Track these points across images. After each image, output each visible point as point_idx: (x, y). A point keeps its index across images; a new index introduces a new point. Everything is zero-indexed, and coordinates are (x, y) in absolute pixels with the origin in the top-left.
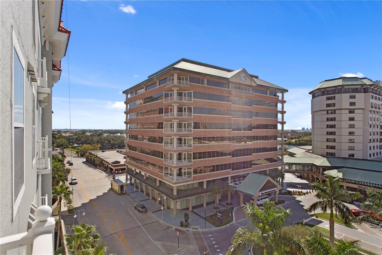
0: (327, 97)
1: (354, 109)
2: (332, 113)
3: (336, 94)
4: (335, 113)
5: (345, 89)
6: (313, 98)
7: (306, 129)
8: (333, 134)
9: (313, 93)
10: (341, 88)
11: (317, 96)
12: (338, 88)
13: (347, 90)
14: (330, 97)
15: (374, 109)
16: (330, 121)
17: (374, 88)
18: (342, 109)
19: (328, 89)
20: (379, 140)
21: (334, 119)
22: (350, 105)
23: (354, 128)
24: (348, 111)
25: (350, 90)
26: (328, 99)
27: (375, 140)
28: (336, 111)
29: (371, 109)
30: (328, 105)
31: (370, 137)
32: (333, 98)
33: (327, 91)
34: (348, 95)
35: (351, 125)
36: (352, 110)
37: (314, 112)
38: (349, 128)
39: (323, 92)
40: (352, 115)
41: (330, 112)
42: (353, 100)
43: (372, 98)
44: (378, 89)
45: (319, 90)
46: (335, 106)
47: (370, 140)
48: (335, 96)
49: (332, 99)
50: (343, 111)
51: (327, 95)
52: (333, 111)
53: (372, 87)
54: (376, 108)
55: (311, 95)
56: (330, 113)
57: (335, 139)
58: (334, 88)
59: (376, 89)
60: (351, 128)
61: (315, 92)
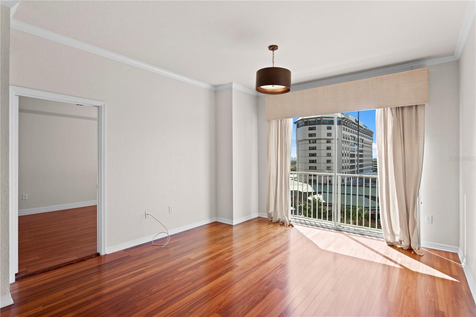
0: (309, 127)
1: (330, 139)
2: (313, 143)
3: (316, 125)
4: (316, 143)
5: (323, 121)
6: (298, 127)
7: (294, 158)
8: (315, 162)
9: (298, 123)
10: (320, 119)
11: (301, 126)
12: (318, 119)
13: (325, 121)
14: (311, 127)
15: (345, 140)
16: (312, 150)
17: (345, 121)
18: (321, 139)
19: (310, 120)
20: (349, 167)
21: (314, 148)
22: (328, 136)
23: (331, 156)
24: (325, 141)
25: (327, 121)
26: (310, 129)
27: (347, 167)
28: (317, 140)
29: (343, 139)
30: (310, 135)
31: (343, 165)
32: (314, 128)
33: (309, 121)
34: (325, 126)
35: (328, 153)
36: (330, 140)
37: (299, 141)
38: (327, 156)
39: (306, 122)
40: (329, 145)
41: (311, 141)
42: (329, 131)
43: (344, 130)
44: (348, 122)
45: (302, 121)
46: (315, 136)
47: (343, 167)
48: (315, 127)
49: (313, 130)
50: (322, 141)
51: (309, 125)
52: (314, 141)
53: (344, 120)
54: (346, 139)
55: (296, 125)
56: (312, 143)
57: (316, 167)
58: (314, 120)
59: (346, 122)
60: (328, 156)
61: (299, 122)
